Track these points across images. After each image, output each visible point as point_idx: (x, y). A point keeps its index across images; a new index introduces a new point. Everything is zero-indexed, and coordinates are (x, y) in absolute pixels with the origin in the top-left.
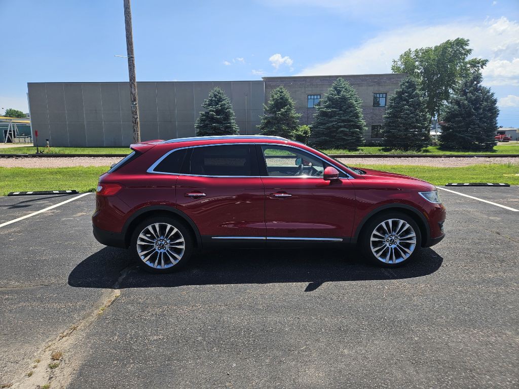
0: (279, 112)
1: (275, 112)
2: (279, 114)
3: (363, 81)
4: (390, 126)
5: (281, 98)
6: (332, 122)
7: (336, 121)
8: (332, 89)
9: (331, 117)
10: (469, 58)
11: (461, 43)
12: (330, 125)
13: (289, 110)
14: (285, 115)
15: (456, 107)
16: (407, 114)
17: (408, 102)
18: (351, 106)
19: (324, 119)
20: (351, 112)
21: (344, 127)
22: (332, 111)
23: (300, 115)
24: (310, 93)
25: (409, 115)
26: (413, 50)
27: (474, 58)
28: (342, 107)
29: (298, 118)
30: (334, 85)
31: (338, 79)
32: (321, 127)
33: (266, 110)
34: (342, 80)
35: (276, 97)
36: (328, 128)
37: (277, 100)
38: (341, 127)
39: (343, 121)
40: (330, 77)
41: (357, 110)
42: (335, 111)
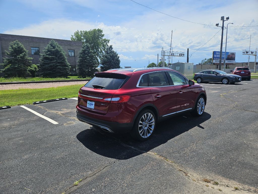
0: (19, 56)
1: (15, 56)
2: (19, 57)
3: (62, 43)
4: (81, 66)
5: (18, 48)
6: (53, 63)
7: (55, 63)
8: (49, 45)
9: (51, 60)
10: (104, 38)
11: (100, 31)
12: (52, 64)
13: (25, 55)
14: (23, 58)
15: (106, 59)
16: (88, 61)
17: (88, 55)
18: (61, 55)
19: (48, 61)
20: (62, 58)
21: (60, 66)
22: (52, 57)
23: (32, 58)
24: (32, 46)
25: (89, 61)
26: (79, 31)
27: (105, 38)
28: (57, 55)
29: (31, 60)
30: (50, 43)
31: (52, 40)
32: (46, 65)
33: (8, 54)
34: (54, 41)
35: (14, 46)
36: (51, 66)
37: (15, 48)
38: (58, 66)
39: (59, 63)
40: (44, 38)
41: (65, 57)
42: (54, 57)
